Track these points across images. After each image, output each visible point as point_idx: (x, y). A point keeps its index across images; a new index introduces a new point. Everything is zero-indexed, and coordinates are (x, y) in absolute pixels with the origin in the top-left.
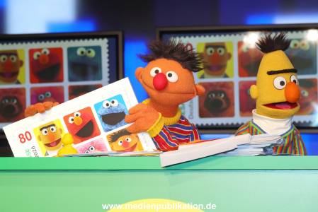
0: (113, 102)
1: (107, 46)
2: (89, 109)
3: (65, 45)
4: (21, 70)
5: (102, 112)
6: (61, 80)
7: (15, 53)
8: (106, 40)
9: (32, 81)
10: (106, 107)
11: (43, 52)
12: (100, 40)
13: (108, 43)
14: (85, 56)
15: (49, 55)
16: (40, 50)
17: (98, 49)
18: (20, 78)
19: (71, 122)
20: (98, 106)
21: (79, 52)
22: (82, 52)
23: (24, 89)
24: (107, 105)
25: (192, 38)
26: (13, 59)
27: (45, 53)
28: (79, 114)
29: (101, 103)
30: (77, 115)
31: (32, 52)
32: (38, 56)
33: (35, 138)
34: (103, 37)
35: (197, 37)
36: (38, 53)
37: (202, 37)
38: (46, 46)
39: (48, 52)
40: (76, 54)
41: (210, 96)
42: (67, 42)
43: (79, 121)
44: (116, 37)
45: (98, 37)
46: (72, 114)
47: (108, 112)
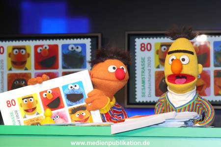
0: (75, 86)
1: (90, 43)
2: (58, 89)
3: (60, 43)
4: (28, 60)
5: (67, 92)
6: (57, 68)
7: (24, 48)
8: (89, 40)
9: (36, 68)
10: (70, 89)
11: (44, 47)
12: (86, 39)
13: (91, 42)
14: (75, 50)
15: (48, 50)
16: (42, 46)
17: (83, 46)
18: (27, 65)
19: (44, 96)
21: (70, 48)
22: (72, 48)
23: (30, 74)
24: (71, 87)
25: (151, 39)
26: (22, 52)
27: (46, 48)
28: (51, 92)
30: (49, 92)
31: (36, 47)
32: (41, 50)
34: (87, 37)
35: (155, 38)
36: (41, 48)
37: (159, 38)
38: (46, 43)
39: (48, 48)
40: (68, 49)
41: (163, 81)
42: (61, 40)
43: (50, 97)
44: (97, 37)
45: (84, 37)
46: (46, 91)
47: (72, 92)
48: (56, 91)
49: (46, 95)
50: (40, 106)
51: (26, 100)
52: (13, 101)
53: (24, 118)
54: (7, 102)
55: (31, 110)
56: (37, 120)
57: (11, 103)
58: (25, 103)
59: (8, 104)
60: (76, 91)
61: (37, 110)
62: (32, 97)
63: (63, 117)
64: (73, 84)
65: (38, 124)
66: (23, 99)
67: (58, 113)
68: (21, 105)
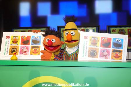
2: (30, 36)
5: (33, 39)
20: (33, 37)
46: (24, 36)
47: (35, 39)
48: (29, 37)
50: (20, 42)
55: (15, 42)
56: (16, 47)
61: (18, 43)
62: (18, 37)
63: (27, 48)
64: (37, 36)
65: (15, 49)
66: (14, 37)
67: (26, 46)
68: (12, 39)
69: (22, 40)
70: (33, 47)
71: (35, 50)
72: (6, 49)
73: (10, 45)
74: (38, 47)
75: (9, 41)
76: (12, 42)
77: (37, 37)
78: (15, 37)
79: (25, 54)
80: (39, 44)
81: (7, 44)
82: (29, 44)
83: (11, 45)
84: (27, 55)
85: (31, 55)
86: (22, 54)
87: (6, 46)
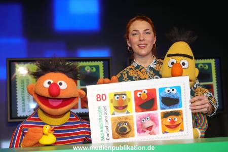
0: (173, 90)
5: (163, 95)
10: (167, 92)
19: (138, 95)
20: (161, 90)
24: (169, 91)
28: (146, 92)
29: (164, 88)
30: (145, 92)
33: (108, 100)
43: (145, 97)
46: (141, 91)
47: (168, 96)
49: (140, 94)
51: (118, 96)
52: (104, 96)
53: (112, 114)
54: (97, 96)
57: (101, 97)
58: (117, 99)
59: (98, 98)
60: (172, 95)
62: (125, 95)
63: (153, 119)
64: (171, 88)
65: (126, 123)
66: (115, 95)
67: (149, 115)
68: (112, 101)
69: (137, 100)
70: (165, 115)
71: (172, 121)
72: (104, 126)
73: (110, 116)
74: (177, 114)
75: (105, 107)
76: (113, 110)
77: (171, 90)
78: (119, 95)
79: (150, 134)
80: (178, 105)
81: (103, 116)
82: (156, 109)
83: (114, 116)
84: (155, 134)
85: (165, 132)
86: (142, 134)
87: (100, 119)
